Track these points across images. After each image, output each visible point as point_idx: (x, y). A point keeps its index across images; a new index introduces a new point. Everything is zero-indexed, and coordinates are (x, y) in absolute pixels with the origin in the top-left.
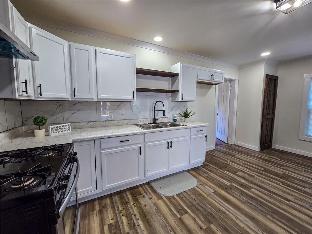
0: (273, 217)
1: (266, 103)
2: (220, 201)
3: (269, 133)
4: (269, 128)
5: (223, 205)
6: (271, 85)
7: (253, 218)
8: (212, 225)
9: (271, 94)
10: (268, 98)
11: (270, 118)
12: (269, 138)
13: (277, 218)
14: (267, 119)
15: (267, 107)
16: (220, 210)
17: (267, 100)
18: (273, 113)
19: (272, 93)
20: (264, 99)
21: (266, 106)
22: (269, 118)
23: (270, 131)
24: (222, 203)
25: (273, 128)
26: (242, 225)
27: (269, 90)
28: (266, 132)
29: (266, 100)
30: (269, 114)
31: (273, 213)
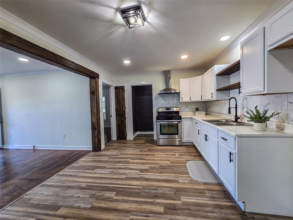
0: (139, 189)
2: (168, 177)
5: (165, 176)
7: (147, 180)
8: (159, 166)
13: (137, 190)
16: (163, 173)
24: (166, 177)
26: (150, 174)
31: (139, 193)
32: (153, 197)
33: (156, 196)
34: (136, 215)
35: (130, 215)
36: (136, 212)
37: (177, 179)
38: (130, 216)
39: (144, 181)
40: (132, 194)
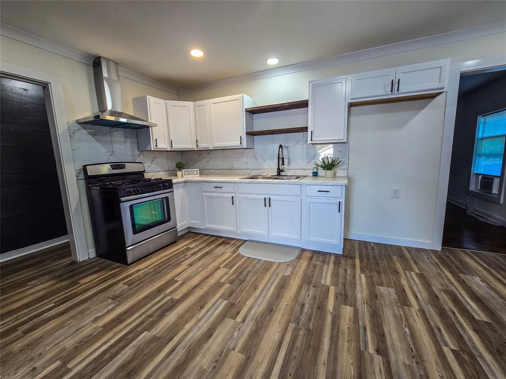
0: (297, 329)
31: (309, 331)
32: (321, 312)
33: (318, 308)
34: (366, 344)
35: (367, 352)
36: (359, 342)
37: (280, 276)
38: (369, 354)
39: (272, 317)
40: (312, 345)
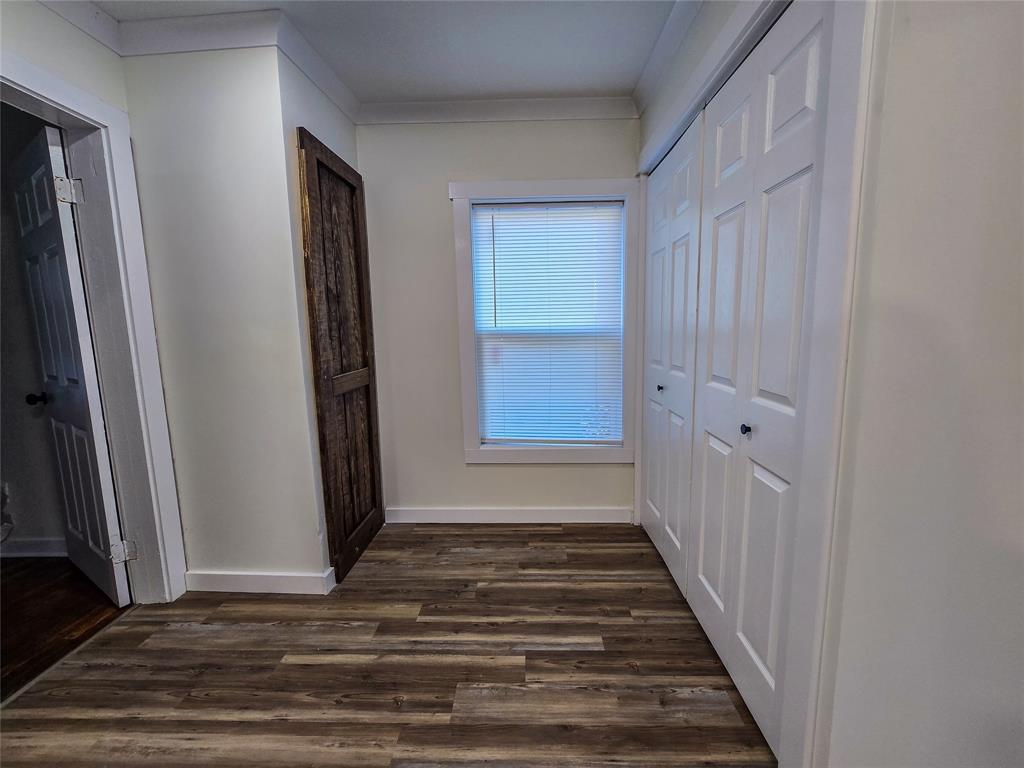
1: (324, 308)
3: (365, 465)
4: (359, 440)
6: (334, 209)
9: (345, 261)
10: (332, 278)
11: (357, 390)
12: (368, 486)
14: (346, 397)
15: (335, 333)
17: (328, 289)
18: (368, 362)
19: (348, 255)
20: (309, 285)
21: (324, 326)
22: (351, 392)
23: (366, 454)
25: (377, 435)
27: (328, 235)
28: (350, 469)
29: (320, 288)
30: (350, 368)
